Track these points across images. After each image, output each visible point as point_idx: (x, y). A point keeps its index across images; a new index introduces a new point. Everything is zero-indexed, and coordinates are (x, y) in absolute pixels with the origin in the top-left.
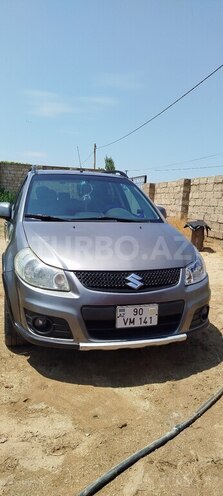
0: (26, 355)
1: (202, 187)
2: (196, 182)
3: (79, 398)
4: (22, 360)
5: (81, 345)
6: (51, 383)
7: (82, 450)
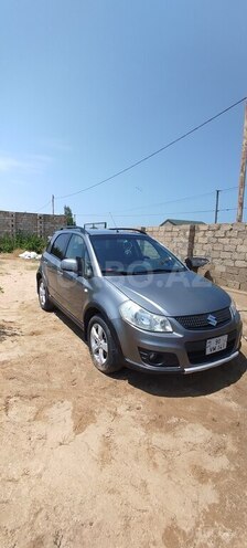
0: (125, 379)
4: (125, 384)
5: (186, 370)
7: (231, 447)
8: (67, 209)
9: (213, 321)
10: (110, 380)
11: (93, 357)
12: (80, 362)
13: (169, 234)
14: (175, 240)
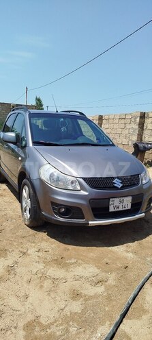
0: (45, 232)
1: (111, 121)
2: (106, 117)
3: (92, 254)
4: (44, 235)
5: (90, 222)
6: (70, 247)
7: (111, 281)
8: (38, 100)
9: (118, 183)
10: (32, 231)
11: (23, 214)
12: (12, 219)
13: (123, 121)
14: (128, 126)
